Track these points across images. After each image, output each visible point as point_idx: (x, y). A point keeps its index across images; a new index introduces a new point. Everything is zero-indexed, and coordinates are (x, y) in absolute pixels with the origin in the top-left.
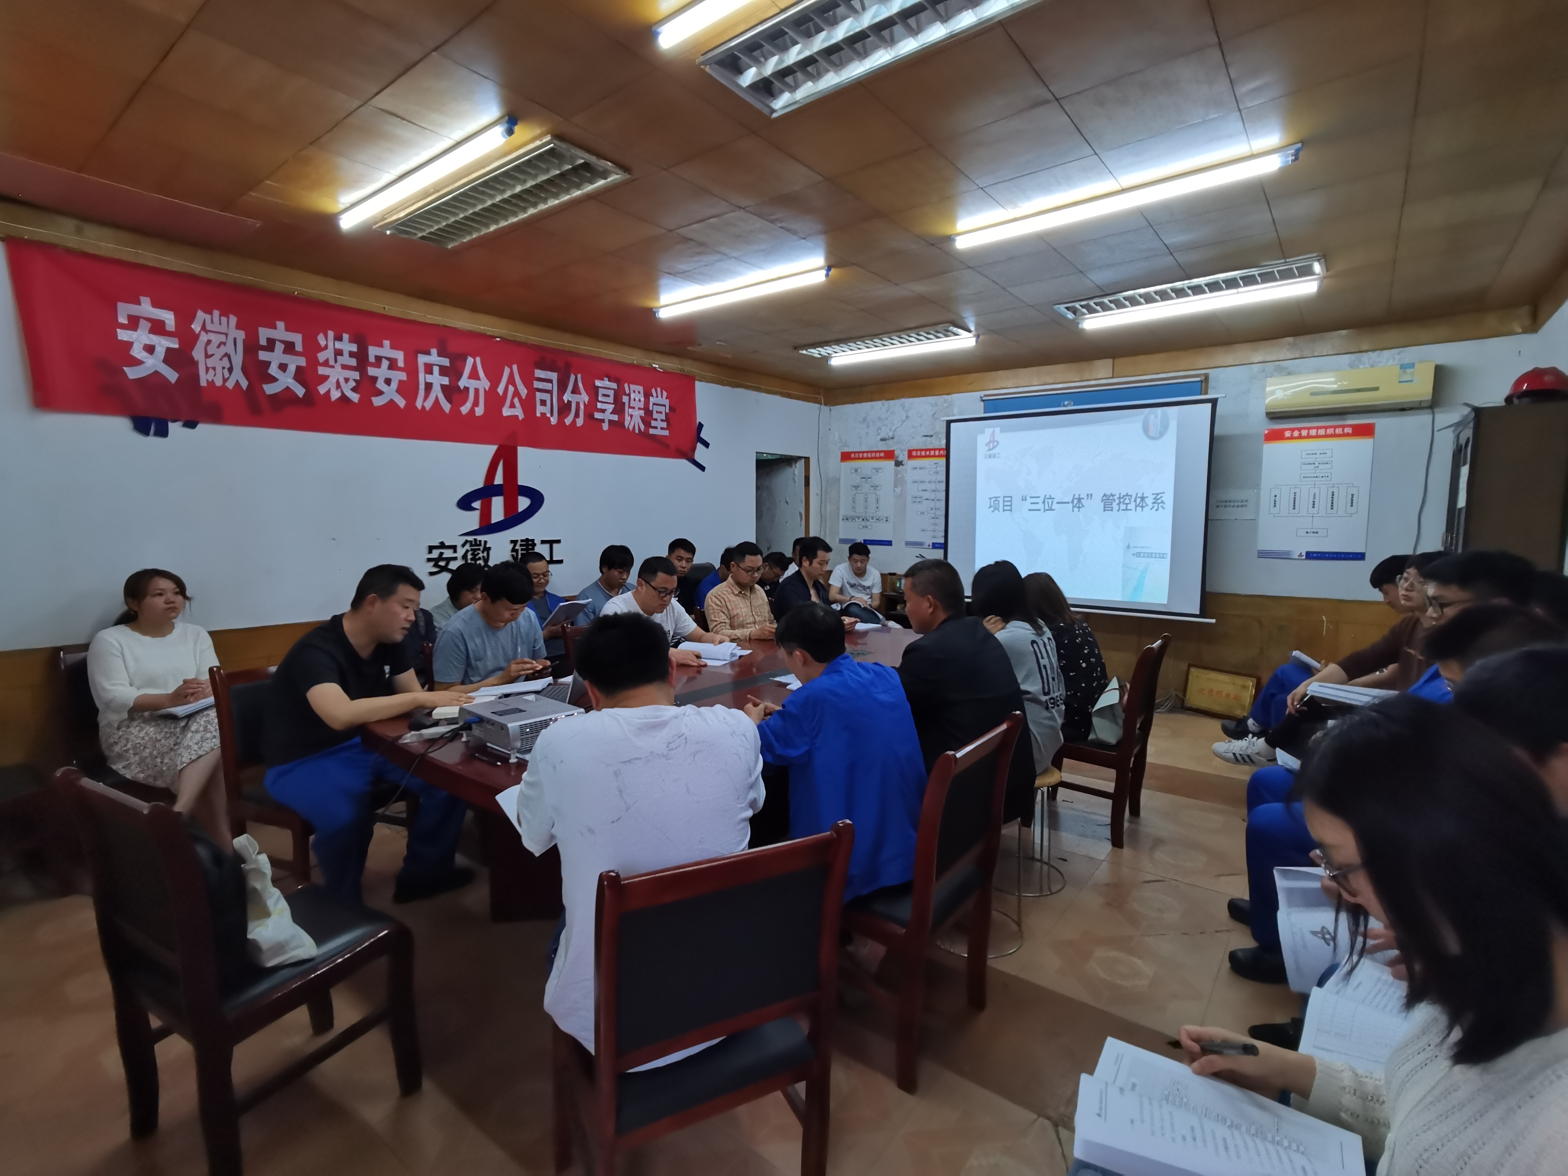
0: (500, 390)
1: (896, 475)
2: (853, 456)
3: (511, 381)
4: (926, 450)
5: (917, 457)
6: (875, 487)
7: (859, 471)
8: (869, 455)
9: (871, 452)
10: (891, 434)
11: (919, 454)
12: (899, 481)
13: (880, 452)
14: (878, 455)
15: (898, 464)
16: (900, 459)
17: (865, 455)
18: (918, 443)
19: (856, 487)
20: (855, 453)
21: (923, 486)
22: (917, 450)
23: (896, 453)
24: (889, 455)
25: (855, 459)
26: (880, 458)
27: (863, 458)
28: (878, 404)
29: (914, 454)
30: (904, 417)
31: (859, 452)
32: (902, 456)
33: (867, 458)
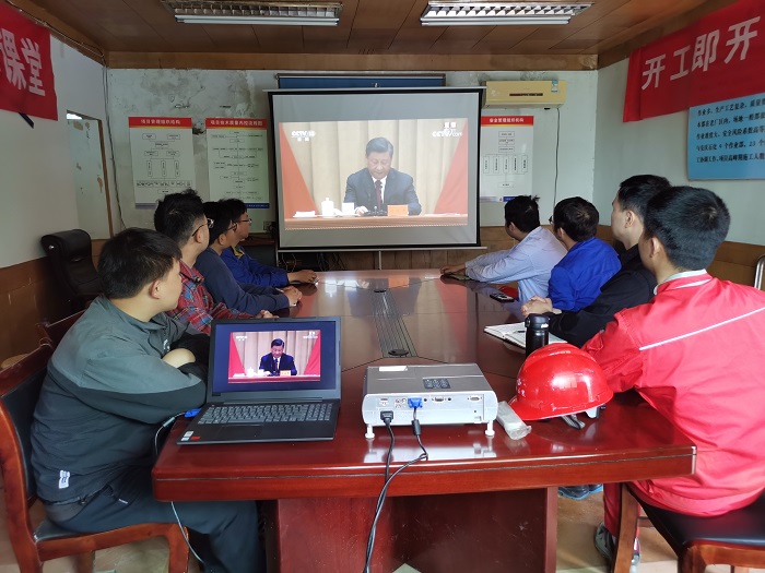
1: (195, 142)
2: (144, 121)
4: (225, 120)
5: (215, 126)
6: (173, 153)
7: (153, 137)
8: (163, 122)
9: (166, 119)
10: (185, 103)
11: (218, 123)
12: (197, 148)
13: (175, 119)
14: (173, 122)
15: (196, 132)
16: (197, 127)
17: (158, 121)
18: (216, 113)
19: (151, 153)
20: (146, 118)
21: (223, 153)
22: (215, 120)
23: (193, 121)
24: (186, 122)
25: (146, 125)
26: (176, 125)
27: (156, 125)
28: (167, 72)
29: (213, 122)
30: (199, 88)
31: (151, 119)
32: (199, 123)
33: (161, 125)
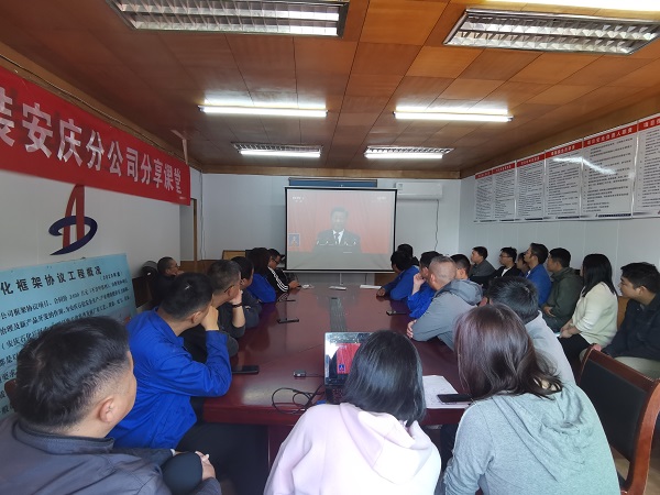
0: (110, 156)
3: (115, 152)
